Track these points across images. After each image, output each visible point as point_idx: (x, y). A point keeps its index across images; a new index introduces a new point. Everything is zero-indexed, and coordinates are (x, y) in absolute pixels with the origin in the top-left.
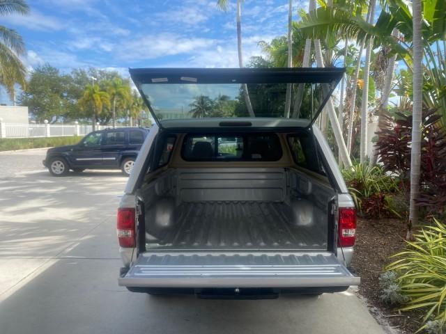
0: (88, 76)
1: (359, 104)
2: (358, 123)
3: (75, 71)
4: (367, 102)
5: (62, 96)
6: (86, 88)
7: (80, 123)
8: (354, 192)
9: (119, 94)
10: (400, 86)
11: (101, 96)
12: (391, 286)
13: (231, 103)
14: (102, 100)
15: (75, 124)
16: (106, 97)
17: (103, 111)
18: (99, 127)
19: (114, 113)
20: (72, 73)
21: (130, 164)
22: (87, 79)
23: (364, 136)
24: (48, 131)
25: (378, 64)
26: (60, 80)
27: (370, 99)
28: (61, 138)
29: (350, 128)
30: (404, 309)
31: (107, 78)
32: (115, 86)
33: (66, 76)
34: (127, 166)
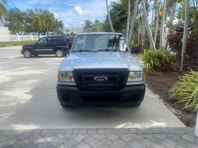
0: (34, 12)
1: (160, 23)
2: (159, 32)
3: (28, 10)
4: (164, 22)
5: (23, 22)
6: (34, 18)
7: (33, 34)
8: (158, 61)
9: (50, 21)
10: (178, 14)
11: (41, 21)
12: (173, 94)
13: (101, 24)
14: (42, 23)
15: (30, 35)
16: (44, 22)
17: (43, 28)
18: (41, 36)
19: (48, 29)
20: (27, 11)
21: (59, 52)
22: (34, 13)
23: (162, 37)
24: (19, 38)
25: (169, 4)
26: (21, 14)
27: (165, 21)
28: (25, 41)
29: (156, 34)
30: (177, 102)
31: (43, 13)
32: (47, 16)
33: (24, 12)
34: (58, 53)
